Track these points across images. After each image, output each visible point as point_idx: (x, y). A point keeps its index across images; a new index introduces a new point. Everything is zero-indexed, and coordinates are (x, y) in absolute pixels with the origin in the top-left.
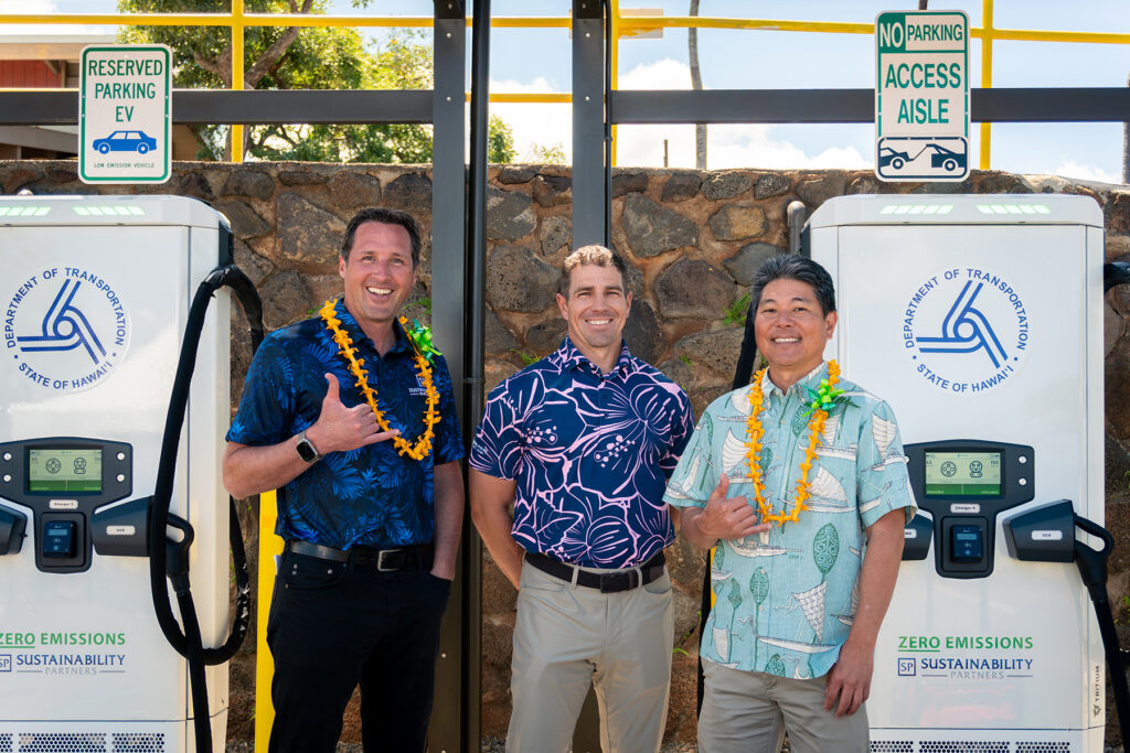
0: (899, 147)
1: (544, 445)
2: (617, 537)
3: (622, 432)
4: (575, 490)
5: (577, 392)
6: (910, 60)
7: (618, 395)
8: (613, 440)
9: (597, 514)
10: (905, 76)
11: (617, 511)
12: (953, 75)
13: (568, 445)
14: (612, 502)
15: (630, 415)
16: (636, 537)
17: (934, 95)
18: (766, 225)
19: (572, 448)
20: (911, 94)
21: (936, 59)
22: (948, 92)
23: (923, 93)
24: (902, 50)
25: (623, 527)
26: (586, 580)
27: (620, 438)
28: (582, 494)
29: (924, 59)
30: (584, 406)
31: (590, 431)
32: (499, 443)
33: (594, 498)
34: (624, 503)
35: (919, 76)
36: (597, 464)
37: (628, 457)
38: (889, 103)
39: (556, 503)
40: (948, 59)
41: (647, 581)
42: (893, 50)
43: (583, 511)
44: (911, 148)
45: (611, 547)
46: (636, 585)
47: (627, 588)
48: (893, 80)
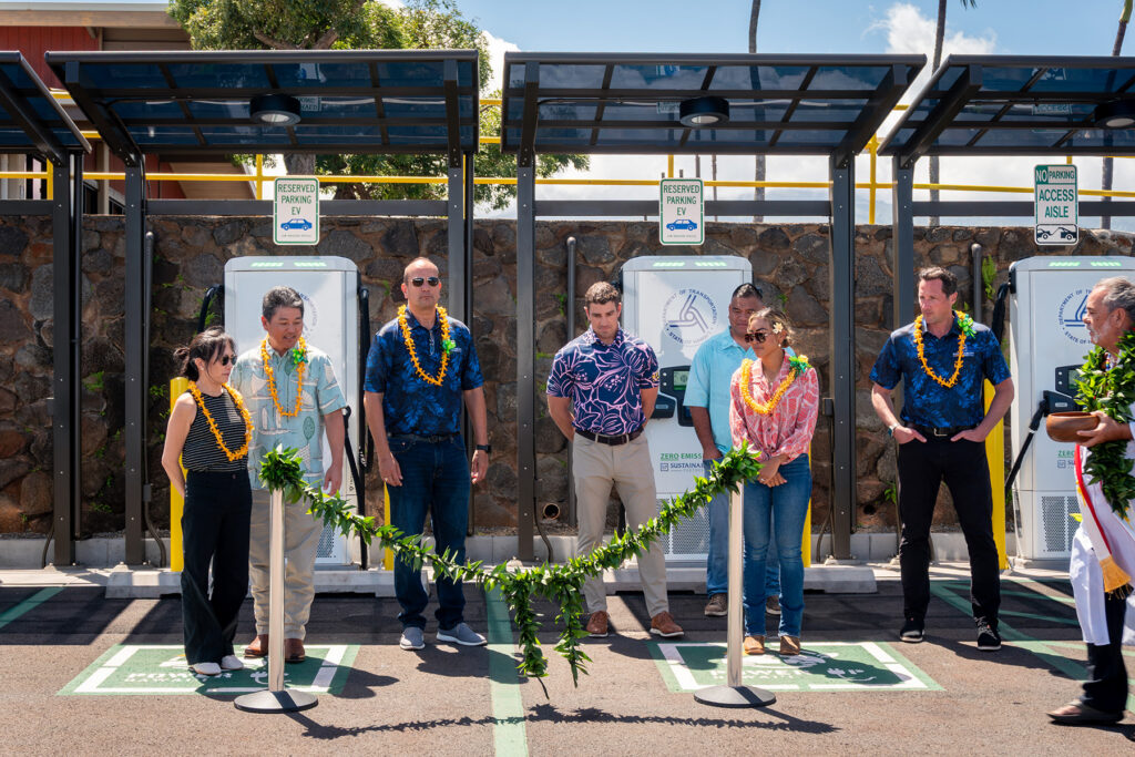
0: (1046, 229)
1: (582, 381)
2: (616, 423)
3: (619, 373)
4: (596, 402)
5: (597, 355)
6: (1050, 187)
7: (616, 355)
8: (614, 377)
9: (607, 413)
10: (1048, 195)
11: (616, 411)
12: (1071, 194)
13: (593, 381)
14: (614, 407)
15: (622, 364)
16: (625, 423)
17: (1061, 204)
18: (959, 256)
19: (595, 383)
20: (1051, 204)
21: (1062, 187)
22: (1068, 203)
23: (1057, 203)
24: (1047, 183)
25: (619, 419)
26: (602, 440)
27: (617, 377)
28: (599, 404)
29: (1057, 187)
30: (600, 362)
31: (602, 374)
32: (561, 381)
33: (605, 405)
34: (619, 407)
35: (1055, 195)
36: (606, 390)
37: (621, 385)
38: (1041, 207)
39: (587, 409)
40: (1068, 188)
41: (631, 439)
42: (1042, 183)
43: (599, 411)
44: (1051, 229)
45: (614, 428)
46: (625, 442)
47: (621, 443)
48: (1043, 197)
